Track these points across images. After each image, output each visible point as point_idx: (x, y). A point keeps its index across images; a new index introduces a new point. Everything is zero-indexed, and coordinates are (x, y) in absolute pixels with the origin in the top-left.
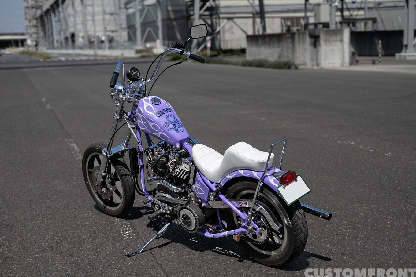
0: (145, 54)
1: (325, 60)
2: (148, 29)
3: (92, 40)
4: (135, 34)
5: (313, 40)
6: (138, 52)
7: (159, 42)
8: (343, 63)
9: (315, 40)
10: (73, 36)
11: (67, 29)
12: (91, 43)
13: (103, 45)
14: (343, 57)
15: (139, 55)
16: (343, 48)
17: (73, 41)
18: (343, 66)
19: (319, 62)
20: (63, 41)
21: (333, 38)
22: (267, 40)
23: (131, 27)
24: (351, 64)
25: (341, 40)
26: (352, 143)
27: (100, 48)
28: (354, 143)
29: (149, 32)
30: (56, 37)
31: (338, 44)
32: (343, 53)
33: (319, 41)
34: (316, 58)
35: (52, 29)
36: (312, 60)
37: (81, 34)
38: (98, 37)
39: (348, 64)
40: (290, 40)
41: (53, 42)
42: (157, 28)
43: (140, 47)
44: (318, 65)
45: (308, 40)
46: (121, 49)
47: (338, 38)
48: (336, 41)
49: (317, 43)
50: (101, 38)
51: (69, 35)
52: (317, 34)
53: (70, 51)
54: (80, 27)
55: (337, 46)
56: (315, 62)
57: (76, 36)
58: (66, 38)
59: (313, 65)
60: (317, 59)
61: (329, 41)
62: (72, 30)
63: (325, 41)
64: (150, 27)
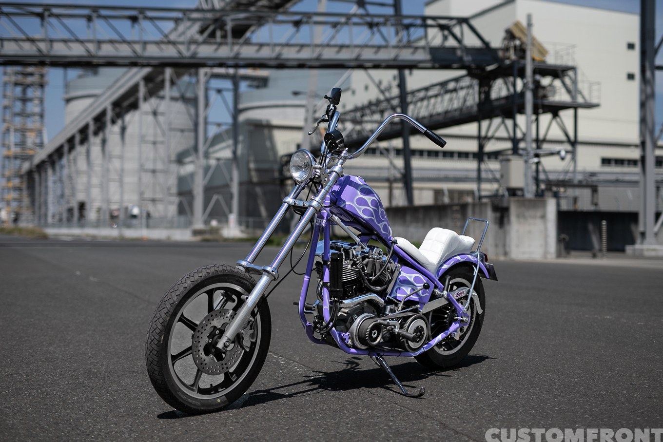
0: (207, 236)
1: (517, 246)
2: (215, 198)
3: (116, 213)
4: (191, 205)
5: (498, 215)
6: (196, 233)
7: (233, 218)
8: (546, 253)
9: (502, 214)
10: (82, 206)
11: (73, 194)
12: (113, 217)
13: (134, 222)
14: (546, 244)
15: (198, 238)
16: (546, 229)
17: (82, 215)
18: (545, 257)
19: (507, 249)
20: (65, 216)
21: (530, 213)
22: (421, 216)
23: (185, 193)
24: (559, 255)
25: (543, 217)
26: (608, 317)
27: (129, 226)
28: (611, 317)
29: (217, 201)
30: (52, 209)
31: (539, 222)
32: (546, 237)
33: (508, 217)
34: (503, 244)
35: (46, 194)
36: (496, 246)
37: (97, 204)
38: (126, 209)
39: (554, 255)
40: (458, 216)
41: (46, 215)
42: (231, 196)
43: (199, 225)
44: (506, 254)
45: (490, 214)
46: (166, 228)
47: (539, 213)
48: (535, 217)
49: (506, 220)
50: (132, 210)
51: (75, 205)
52: (505, 204)
53: (76, 231)
54: (95, 192)
55: (536, 226)
56: (501, 250)
57: (87, 207)
58: (70, 211)
59: (497, 254)
60: (504, 246)
61: (524, 217)
62: (81, 197)
63: (518, 216)
64: (218, 193)
